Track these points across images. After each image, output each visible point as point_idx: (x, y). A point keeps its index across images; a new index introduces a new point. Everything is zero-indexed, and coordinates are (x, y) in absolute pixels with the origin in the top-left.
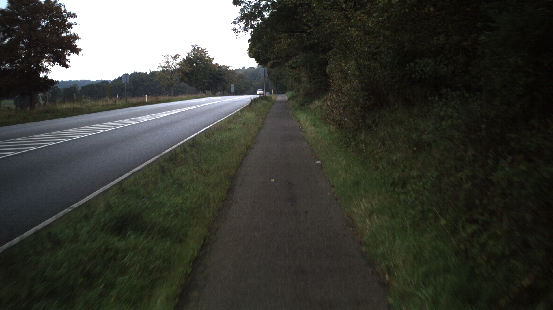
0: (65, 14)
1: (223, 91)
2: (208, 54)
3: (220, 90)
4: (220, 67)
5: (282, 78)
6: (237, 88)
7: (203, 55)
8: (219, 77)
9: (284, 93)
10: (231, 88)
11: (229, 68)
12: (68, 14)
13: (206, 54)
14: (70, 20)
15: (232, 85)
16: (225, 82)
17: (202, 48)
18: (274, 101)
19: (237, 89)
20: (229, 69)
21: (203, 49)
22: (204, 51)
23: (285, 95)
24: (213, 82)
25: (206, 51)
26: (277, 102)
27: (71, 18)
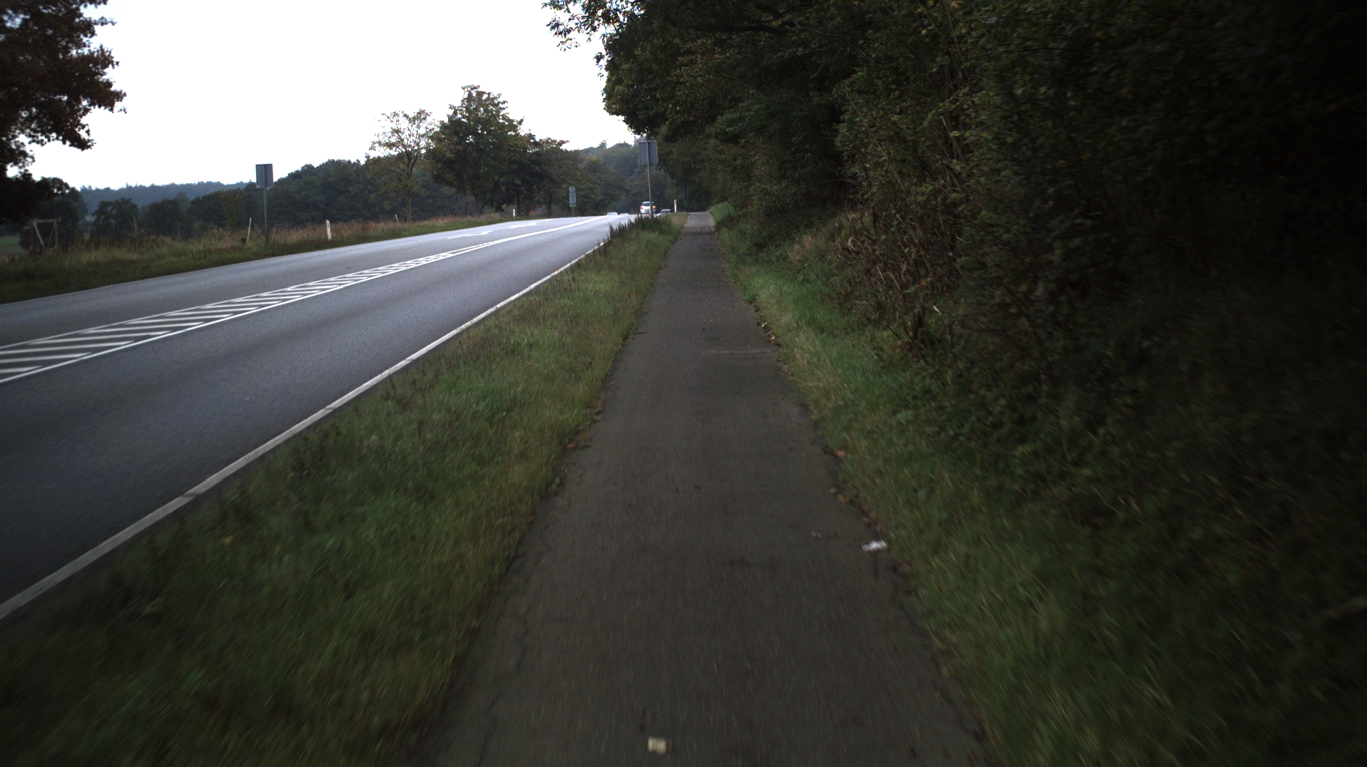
1: (549, 204)
2: (504, 109)
3: (540, 203)
4: (537, 144)
5: (699, 170)
6: (585, 196)
7: (492, 113)
8: (538, 168)
9: (702, 208)
10: (568, 198)
11: (563, 145)
13: (501, 108)
14: (88, 12)
15: (570, 189)
16: (552, 181)
17: (489, 94)
18: (679, 232)
19: (586, 200)
20: (563, 147)
21: (491, 96)
22: (496, 102)
23: (706, 213)
24: (520, 183)
25: (499, 103)
26: (686, 233)
27: (89, 5)
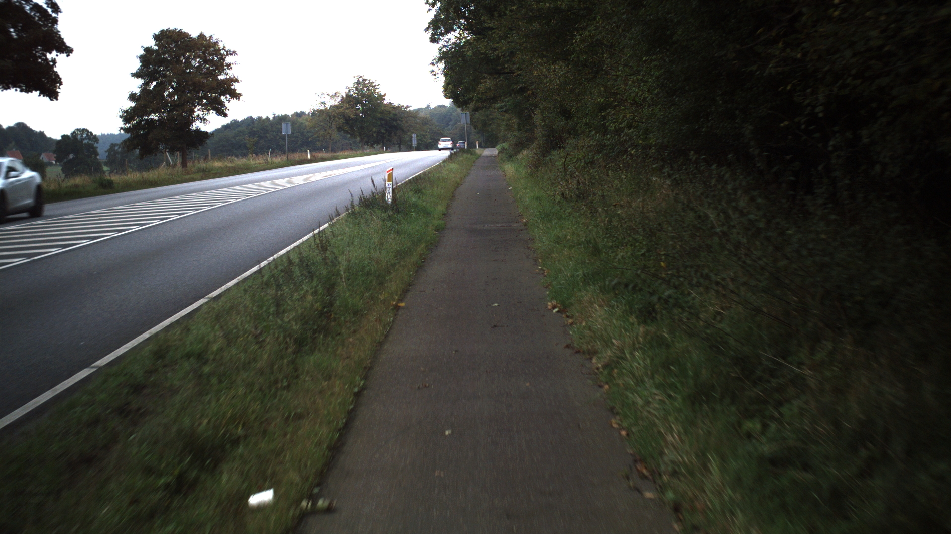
0: (224, 51)
1: (400, 144)
2: (378, 89)
4: (395, 108)
5: (491, 124)
6: (420, 140)
7: (371, 91)
8: (394, 123)
9: (494, 147)
10: (411, 141)
11: (408, 108)
12: (227, 52)
13: (376, 89)
14: (228, 59)
15: (413, 135)
16: (403, 131)
17: (369, 80)
18: (480, 156)
19: (420, 142)
21: (371, 81)
22: (374, 85)
23: (495, 149)
24: (385, 132)
25: (375, 85)
26: (484, 157)
27: (230, 55)
